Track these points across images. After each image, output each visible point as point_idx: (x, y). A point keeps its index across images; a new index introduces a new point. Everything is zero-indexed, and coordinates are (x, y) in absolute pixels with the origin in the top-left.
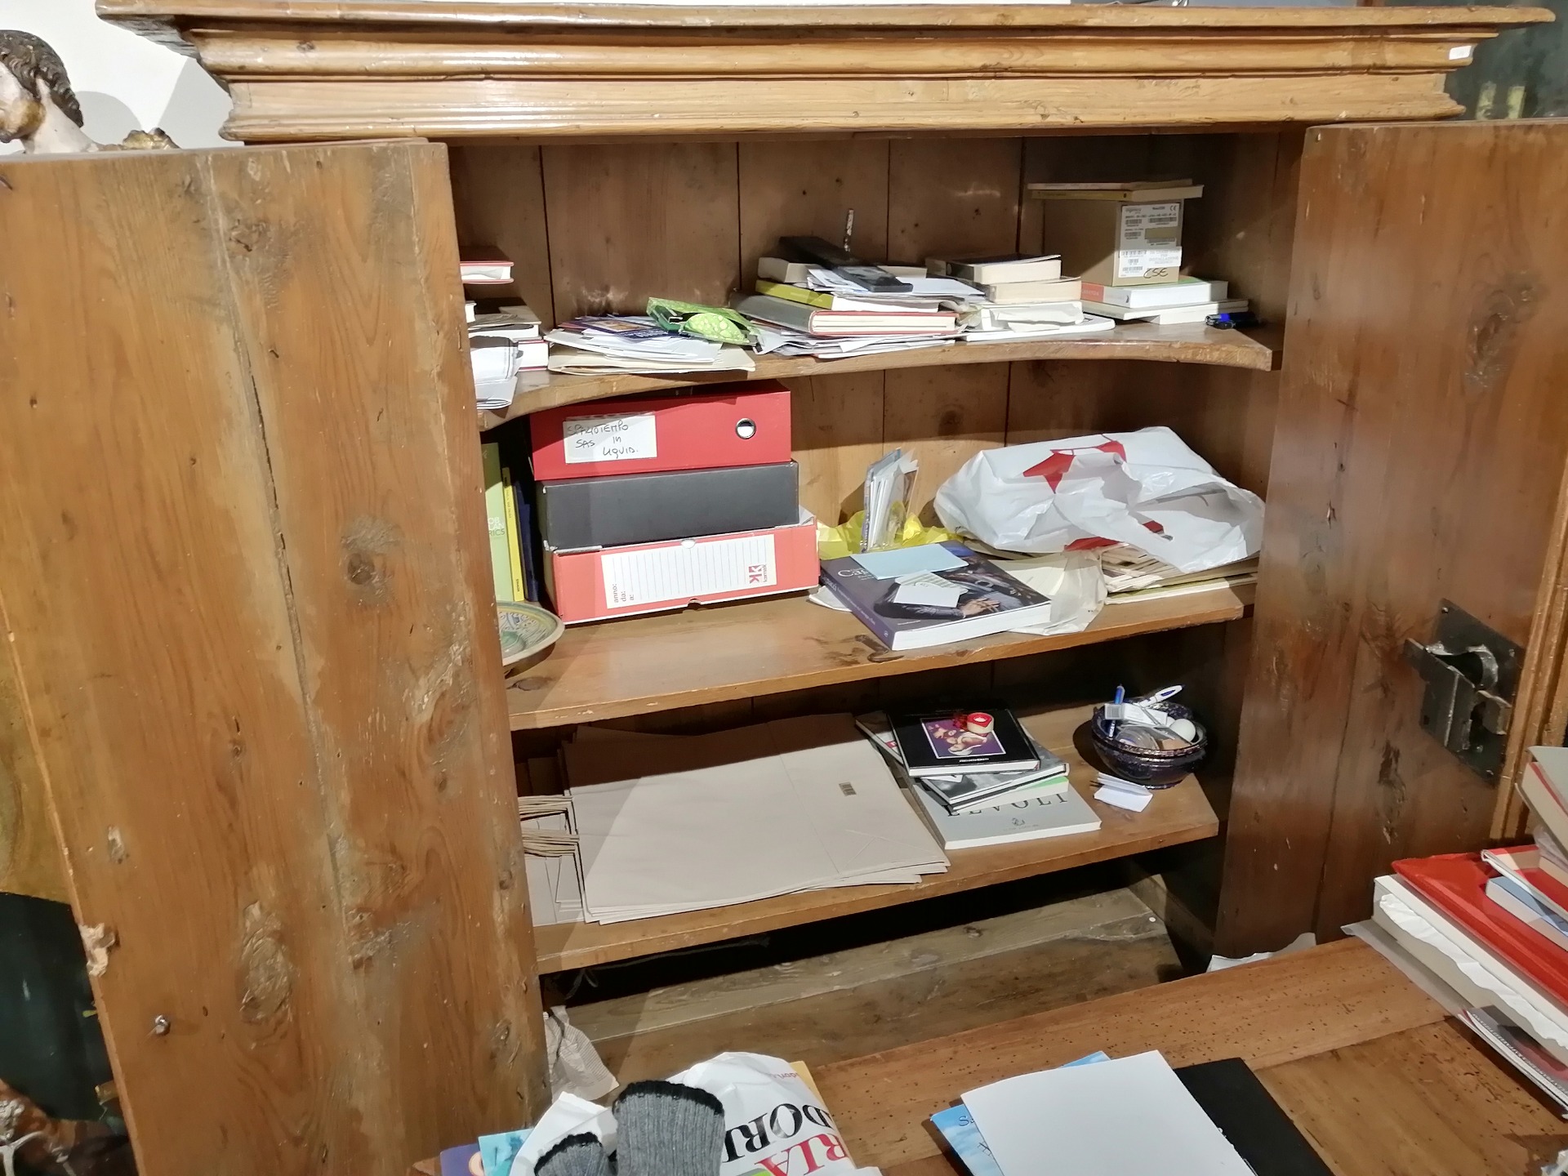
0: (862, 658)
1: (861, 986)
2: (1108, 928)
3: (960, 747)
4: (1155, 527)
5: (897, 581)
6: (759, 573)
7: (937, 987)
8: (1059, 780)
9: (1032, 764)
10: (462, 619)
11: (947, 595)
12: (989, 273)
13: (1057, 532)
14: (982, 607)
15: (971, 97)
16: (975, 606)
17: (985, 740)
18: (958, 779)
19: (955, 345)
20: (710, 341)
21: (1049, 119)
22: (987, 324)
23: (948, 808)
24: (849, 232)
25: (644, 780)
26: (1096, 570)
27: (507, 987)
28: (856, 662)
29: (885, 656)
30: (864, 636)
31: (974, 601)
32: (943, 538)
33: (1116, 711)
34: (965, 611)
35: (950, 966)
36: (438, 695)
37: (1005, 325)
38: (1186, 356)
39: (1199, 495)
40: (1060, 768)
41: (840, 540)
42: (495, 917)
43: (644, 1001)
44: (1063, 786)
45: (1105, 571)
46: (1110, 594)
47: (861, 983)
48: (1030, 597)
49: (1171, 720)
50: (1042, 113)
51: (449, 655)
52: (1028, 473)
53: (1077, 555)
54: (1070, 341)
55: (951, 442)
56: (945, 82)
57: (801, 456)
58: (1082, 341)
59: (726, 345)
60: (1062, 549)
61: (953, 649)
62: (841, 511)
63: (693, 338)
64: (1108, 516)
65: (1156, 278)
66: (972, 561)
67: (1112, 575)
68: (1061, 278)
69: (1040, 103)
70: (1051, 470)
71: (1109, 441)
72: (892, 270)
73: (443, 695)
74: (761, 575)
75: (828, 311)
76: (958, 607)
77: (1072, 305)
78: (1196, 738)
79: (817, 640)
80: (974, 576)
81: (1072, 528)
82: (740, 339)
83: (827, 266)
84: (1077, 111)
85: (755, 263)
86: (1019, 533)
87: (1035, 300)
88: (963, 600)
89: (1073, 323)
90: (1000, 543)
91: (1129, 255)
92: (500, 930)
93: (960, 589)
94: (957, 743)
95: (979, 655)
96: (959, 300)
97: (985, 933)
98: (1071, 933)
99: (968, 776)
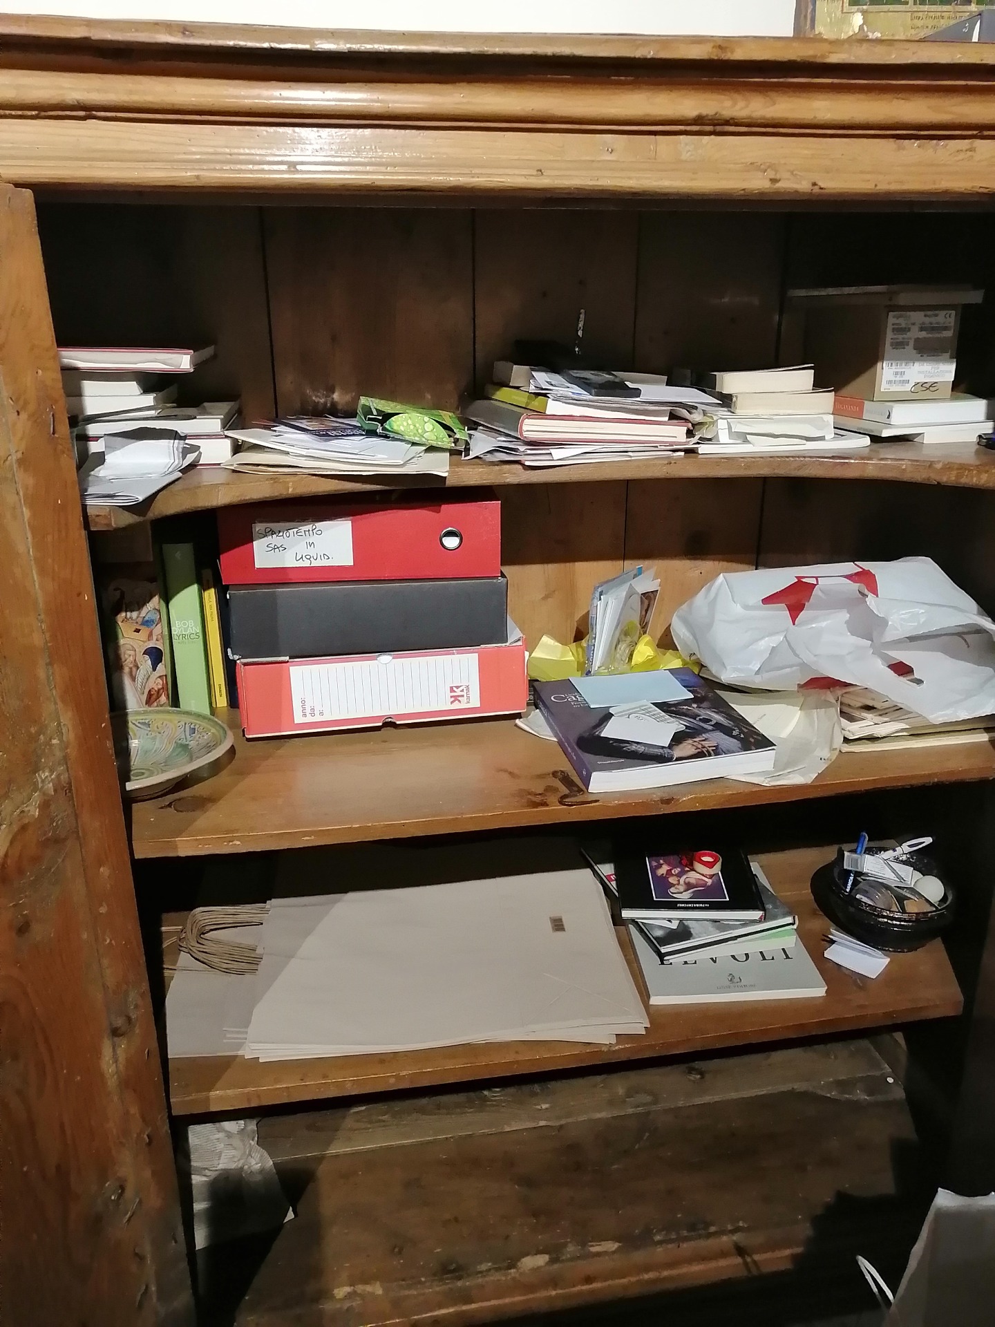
0: (553, 799)
1: (567, 1124)
2: (842, 1085)
3: (681, 888)
4: (902, 669)
5: (611, 711)
6: (462, 693)
7: (647, 1134)
8: (788, 933)
9: (757, 914)
10: (55, 741)
11: (660, 732)
12: (731, 382)
13: (788, 670)
14: (697, 748)
15: (685, 156)
16: (690, 746)
17: (709, 882)
18: (674, 925)
19: (685, 457)
20: (414, 444)
21: (778, 185)
22: (724, 437)
23: (662, 956)
24: (580, 333)
25: (352, 896)
26: (834, 712)
27: (121, 1143)
28: (545, 804)
29: (579, 798)
30: (562, 772)
31: (690, 741)
32: (677, 664)
33: (856, 862)
34: (677, 752)
35: (667, 1111)
36: (15, 828)
37: (744, 437)
38: (949, 478)
39: (959, 634)
40: (789, 920)
41: (573, 658)
42: (104, 1066)
43: (344, 1117)
44: (790, 940)
45: (843, 714)
46: (846, 740)
47: (570, 1120)
48: (753, 740)
49: (918, 875)
50: (773, 177)
51: (35, 784)
52: (767, 601)
53: (815, 695)
54: (818, 457)
55: (699, 563)
56: (653, 137)
57: (513, 572)
58: (833, 457)
59: (431, 449)
60: (796, 688)
61: (656, 797)
62: (577, 628)
63: (394, 439)
64: (850, 653)
65: (925, 392)
66: (698, 693)
67: (852, 719)
68: (813, 390)
69: (771, 166)
70: (793, 599)
71: (861, 570)
72: (621, 375)
73: (24, 828)
74: (463, 696)
75: (541, 414)
76: (670, 747)
77: (822, 418)
78: (944, 899)
79: (510, 773)
80: (696, 711)
81: (803, 666)
82: (447, 443)
83: (553, 368)
84: (816, 177)
85: (490, 367)
86: (750, 666)
87: (781, 412)
88: (678, 739)
89: (822, 438)
90: (726, 677)
91: (893, 367)
92: (112, 1083)
93: (675, 725)
94: (678, 884)
95: (686, 803)
96: (691, 408)
97: (707, 1076)
98: (799, 1086)
99: (686, 923)
